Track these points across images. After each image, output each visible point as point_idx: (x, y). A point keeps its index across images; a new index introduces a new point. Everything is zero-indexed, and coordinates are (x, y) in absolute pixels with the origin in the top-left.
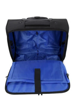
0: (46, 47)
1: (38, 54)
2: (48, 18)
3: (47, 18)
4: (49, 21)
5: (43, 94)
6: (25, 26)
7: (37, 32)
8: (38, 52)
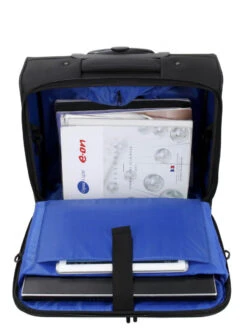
2: (156, 52)
3: (152, 52)
5: (139, 319)
6: (82, 72)
7: (119, 94)
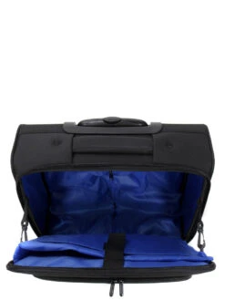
0: (138, 197)
1: (115, 215)
4: (150, 135)
6: (74, 154)
8: (115, 207)
